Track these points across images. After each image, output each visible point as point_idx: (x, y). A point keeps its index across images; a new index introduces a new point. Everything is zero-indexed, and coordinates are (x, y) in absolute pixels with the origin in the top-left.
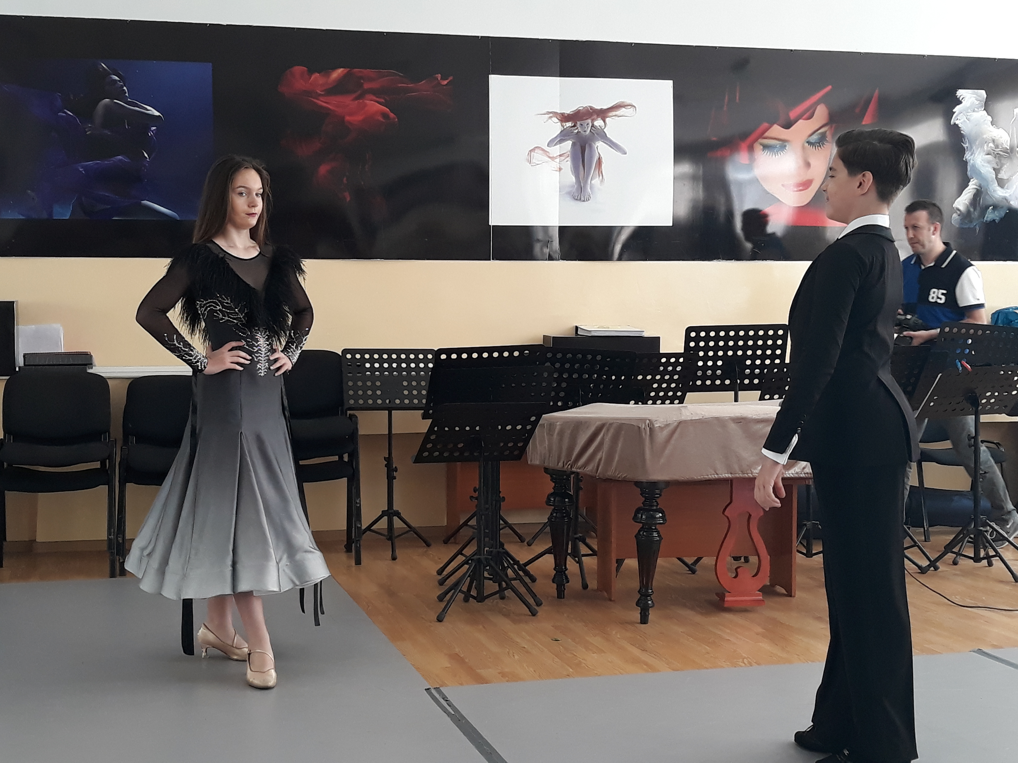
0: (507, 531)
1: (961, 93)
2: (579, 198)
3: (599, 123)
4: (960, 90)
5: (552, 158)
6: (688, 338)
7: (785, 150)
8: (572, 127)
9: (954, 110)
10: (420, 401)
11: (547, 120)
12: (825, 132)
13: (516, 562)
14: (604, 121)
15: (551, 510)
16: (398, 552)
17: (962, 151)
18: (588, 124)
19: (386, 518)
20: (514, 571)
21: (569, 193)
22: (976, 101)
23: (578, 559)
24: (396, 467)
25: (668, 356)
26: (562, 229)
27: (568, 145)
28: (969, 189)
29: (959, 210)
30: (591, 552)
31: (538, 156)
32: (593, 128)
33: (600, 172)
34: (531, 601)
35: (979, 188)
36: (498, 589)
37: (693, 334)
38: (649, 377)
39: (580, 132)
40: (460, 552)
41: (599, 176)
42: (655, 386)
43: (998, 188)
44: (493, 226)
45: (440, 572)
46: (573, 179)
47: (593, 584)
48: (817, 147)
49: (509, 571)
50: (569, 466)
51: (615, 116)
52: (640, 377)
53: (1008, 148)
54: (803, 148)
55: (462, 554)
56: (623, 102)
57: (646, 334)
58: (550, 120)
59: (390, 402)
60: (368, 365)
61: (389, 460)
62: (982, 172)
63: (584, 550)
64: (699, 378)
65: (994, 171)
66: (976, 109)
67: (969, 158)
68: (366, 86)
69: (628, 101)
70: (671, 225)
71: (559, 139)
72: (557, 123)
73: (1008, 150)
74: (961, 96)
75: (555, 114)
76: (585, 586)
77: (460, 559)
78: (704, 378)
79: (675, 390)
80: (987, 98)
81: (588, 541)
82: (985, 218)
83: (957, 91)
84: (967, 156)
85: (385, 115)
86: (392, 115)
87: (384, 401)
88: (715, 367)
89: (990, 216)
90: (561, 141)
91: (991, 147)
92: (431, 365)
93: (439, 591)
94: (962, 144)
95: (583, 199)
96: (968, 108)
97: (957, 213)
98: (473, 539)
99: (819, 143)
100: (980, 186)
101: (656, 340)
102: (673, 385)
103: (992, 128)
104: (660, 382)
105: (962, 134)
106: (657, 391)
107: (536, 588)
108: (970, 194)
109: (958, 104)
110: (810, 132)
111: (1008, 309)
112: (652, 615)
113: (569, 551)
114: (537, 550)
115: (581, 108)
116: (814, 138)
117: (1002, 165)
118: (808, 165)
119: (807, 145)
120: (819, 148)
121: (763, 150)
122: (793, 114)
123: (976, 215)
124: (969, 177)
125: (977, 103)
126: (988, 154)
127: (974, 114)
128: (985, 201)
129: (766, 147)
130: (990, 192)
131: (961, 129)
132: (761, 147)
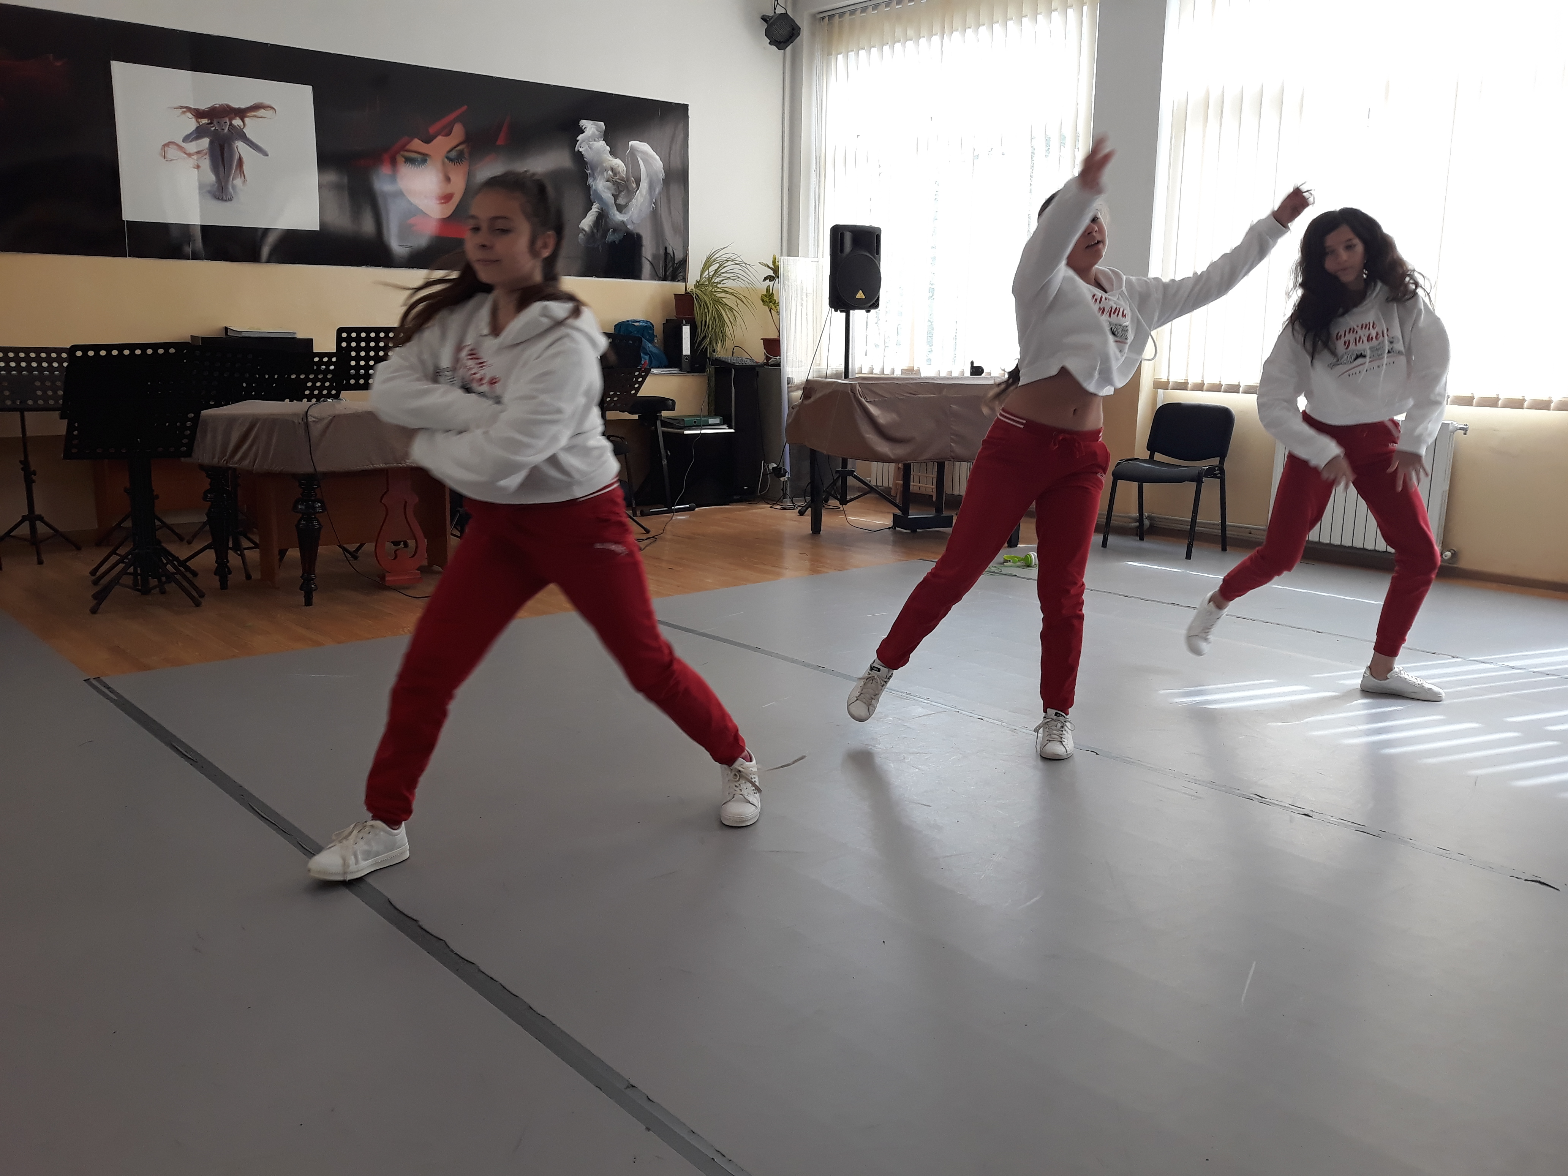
0: (165, 530)
1: (584, 123)
2: (220, 198)
3: (237, 122)
4: (582, 120)
5: (190, 155)
6: (339, 340)
7: (426, 165)
8: (208, 124)
9: (578, 138)
10: (57, 402)
12: (463, 150)
13: (177, 559)
14: (243, 121)
15: (208, 508)
16: (45, 557)
17: (586, 177)
18: (225, 123)
19: (27, 523)
20: (174, 567)
21: (209, 192)
22: (596, 132)
23: (240, 552)
24: (34, 471)
25: (321, 355)
26: (204, 228)
27: (205, 142)
28: (592, 212)
29: (585, 231)
30: (253, 546)
32: (230, 126)
33: (242, 173)
34: (194, 593)
35: (601, 212)
36: (156, 583)
37: (344, 335)
38: (302, 376)
39: (218, 130)
41: (241, 177)
42: (309, 384)
43: (617, 212)
44: (127, 221)
45: (93, 573)
46: (212, 178)
47: (256, 575)
48: (456, 163)
49: (169, 567)
50: (225, 462)
51: (254, 116)
52: (293, 376)
53: (625, 177)
54: (443, 163)
55: (117, 554)
56: (262, 103)
57: (298, 336)
58: (183, 116)
59: (20, 402)
61: (25, 463)
62: (603, 196)
63: (245, 543)
64: (352, 377)
65: (613, 197)
66: (596, 139)
67: (592, 184)
69: (267, 102)
70: (318, 229)
71: (195, 135)
72: (192, 118)
73: (624, 179)
74: (583, 126)
75: (189, 109)
76: (249, 577)
77: (114, 559)
78: (357, 377)
79: (329, 389)
80: (606, 129)
81: (250, 535)
82: (607, 239)
83: (579, 121)
84: (590, 181)
87: (14, 402)
88: (367, 367)
89: (611, 237)
90: (197, 138)
91: (610, 175)
92: (65, 364)
93: (93, 590)
94: (586, 170)
95: (225, 199)
96: (589, 137)
97: (582, 233)
98: (127, 538)
99: (458, 161)
100: (602, 209)
101: (310, 342)
102: (327, 384)
103: (610, 158)
104: (314, 381)
105: (584, 160)
106: (312, 389)
107: (197, 582)
108: (593, 216)
109: (582, 134)
110: (448, 148)
111: (628, 321)
112: (315, 599)
113: (230, 545)
114: (197, 546)
115: (218, 105)
116: (453, 154)
117: (620, 192)
118: (448, 179)
119: (446, 160)
120: (458, 164)
121: (405, 163)
122: (432, 130)
123: (598, 236)
124: (592, 200)
125: (597, 133)
126: (608, 181)
127: (595, 143)
128: (606, 223)
129: (408, 160)
130: (610, 215)
131: (584, 156)
132: (404, 160)
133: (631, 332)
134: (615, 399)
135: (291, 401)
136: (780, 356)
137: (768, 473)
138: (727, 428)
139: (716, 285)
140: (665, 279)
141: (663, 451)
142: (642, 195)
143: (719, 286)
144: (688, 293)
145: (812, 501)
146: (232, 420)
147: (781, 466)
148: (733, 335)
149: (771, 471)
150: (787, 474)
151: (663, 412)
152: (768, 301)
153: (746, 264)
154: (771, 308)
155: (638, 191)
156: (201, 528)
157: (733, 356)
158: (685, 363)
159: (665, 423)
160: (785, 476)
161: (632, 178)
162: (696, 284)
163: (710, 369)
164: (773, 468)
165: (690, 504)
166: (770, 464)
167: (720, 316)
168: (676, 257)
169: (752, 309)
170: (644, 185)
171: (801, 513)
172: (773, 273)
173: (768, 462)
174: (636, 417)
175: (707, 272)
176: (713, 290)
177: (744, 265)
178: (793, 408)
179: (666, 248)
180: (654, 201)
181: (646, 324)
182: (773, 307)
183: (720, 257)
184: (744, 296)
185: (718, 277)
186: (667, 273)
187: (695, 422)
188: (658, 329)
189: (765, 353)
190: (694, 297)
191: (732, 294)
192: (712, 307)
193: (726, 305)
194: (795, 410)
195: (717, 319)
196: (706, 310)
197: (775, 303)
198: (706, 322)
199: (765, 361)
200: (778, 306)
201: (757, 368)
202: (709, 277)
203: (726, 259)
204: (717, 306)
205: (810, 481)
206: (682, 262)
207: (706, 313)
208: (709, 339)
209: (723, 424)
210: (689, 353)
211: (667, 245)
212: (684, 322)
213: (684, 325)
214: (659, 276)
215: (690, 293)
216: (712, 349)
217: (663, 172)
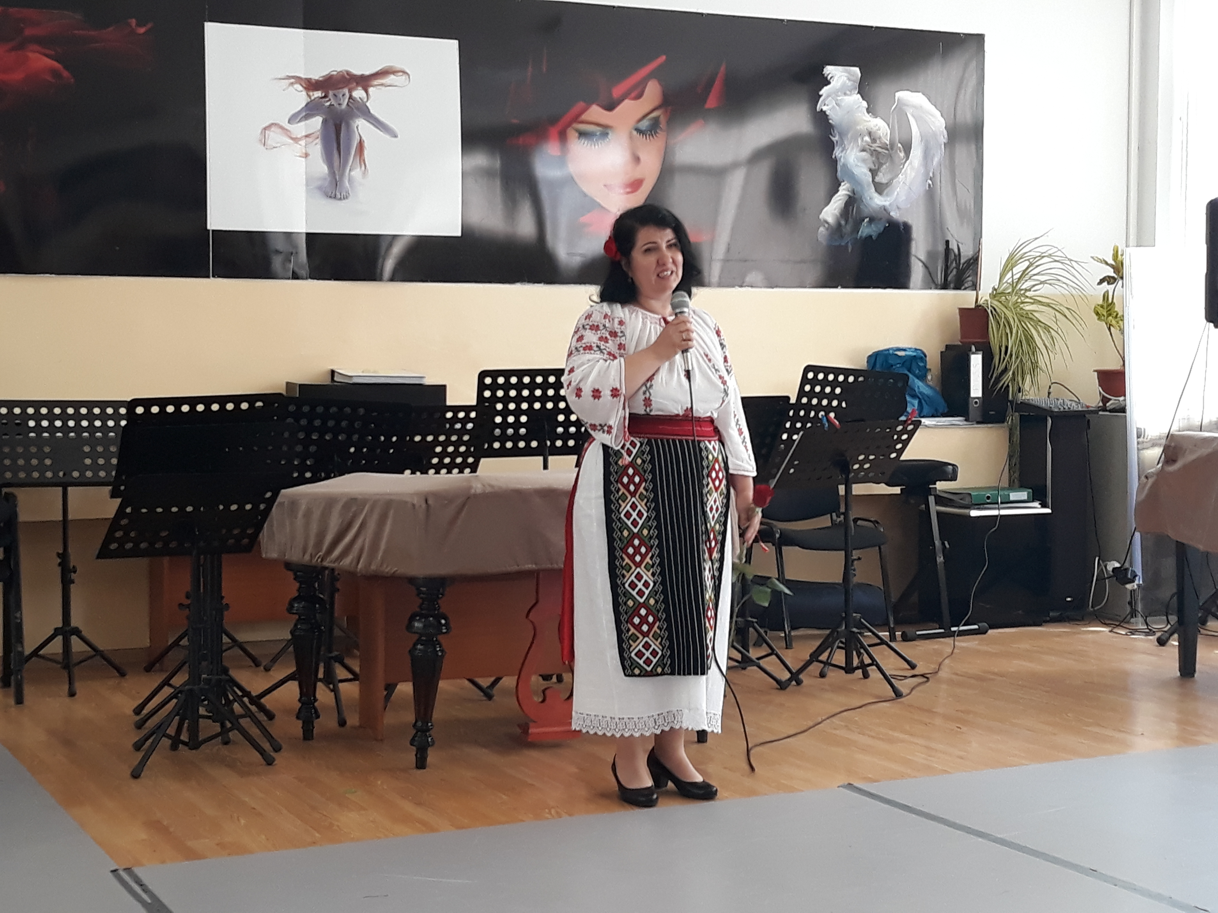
0: (237, 651)
1: (829, 70)
2: (333, 195)
3: (359, 93)
4: (827, 67)
5: (296, 140)
6: (482, 387)
7: (607, 139)
8: (322, 98)
9: (821, 93)
10: (108, 473)
11: (287, 88)
12: (658, 117)
13: (247, 694)
14: (367, 92)
15: (294, 622)
16: (78, 686)
18: (343, 95)
19: (60, 638)
20: (243, 705)
21: (320, 188)
22: (847, 82)
23: (334, 686)
24: (74, 567)
25: (456, 409)
26: (310, 236)
27: (317, 122)
28: (839, 196)
29: (827, 223)
30: (350, 676)
31: (274, 136)
32: (351, 100)
33: (362, 161)
34: (267, 746)
35: (852, 195)
36: (219, 729)
37: (488, 381)
38: (430, 438)
39: (333, 105)
40: (166, 683)
41: (361, 167)
42: (439, 449)
43: (876, 195)
44: (213, 231)
45: (138, 711)
46: (324, 169)
47: (353, 720)
48: (648, 136)
49: (237, 706)
50: (320, 560)
51: (382, 85)
52: (418, 438)
53: (888, 143)
54: (631, 137)
55: (170, 685)
56: (391, 67)
57: (428, 381)
58: (291, 88)
59: (64, 474)
60: (32, 424)
61: (64, 557)
62: (855, 172)
63: (341, 673)
64: (497, 439)
65: (870, 174)
66: (848, 92)
67: (839, 156)
68: (28, 32)
69: (398, 66)
70: (459, 234)
71: (304, 114)
72: (302, 91)
73: (887, 145)
74: (828, 75)
75: (298, 79)
76: (342, 723)
77: (167, 691)
78: (503, 439)
79: (464, 456)
80: (861, 77)
81: (348, 661)
82: (860, 233)
83: (824, 68)
84: (837, 152)
85: (55, 73)
86: (66, 74)
87: (55, 474)
88: (517, 425)
89: (865, 230)
90: (307, 117)
91: (866, 142)
92: (123, 423)
93: (136, 736)
94: (830, 136)
95: (339, 197)
96: (838, 90)
97: (824, 226)
98: (185, 663)
99: (651, 132)
100: (853, 192)
101: (441, 390)
102: (462, 449)
103: (867, 117)
104: (445, 445)
105: (830, 123)
106: (441, 456)
107: (273, 729)
108: (841, 202)
109: (826, 85)
110: (640, 116)
111: (888, 350)
112: (432, 757)
113: (321, 675)
114: (278, 674)
115: (335, 73)
116: (644, 124)
117: (881, 165)
118: (637, 159)
119: (635, 133)
120: (651, 137)
121: (579, 138)
122: (617, 92)
123: (848, 228)
124: (840, 180)
125: (849, 83)
126: (863, 150)
127: (846, 98)
128: (859, 210)
129: (582, 134)
130: (866, 199)
131: (830, 117)
132: (577, 135)
133: (892, 366)
134: (867, 466)
135: (413, 473)
136: (1125, 396)
137: (1106, 576)
138: (1039, 506)
139: (1024, 294)
140: (945, 286)
141: (937, 543)
142: (912, 168)
143: (1028, 294)
144: (980, 306)
145: (1180, 622)
146: (330, 501)
147: (1127, 565)
148: (1049, 367)
149: (1111, 573)
150: (1137, 578)
151: (938, 483)
152: (1105, 314)
153: (1071, 260)
154: (1110, 325)
155: (908, 162)
156: (283, 651)
157: (1048, 397)
158: (973, 407)
159: (941, 500)
160: (1134, 582)
161: (899, 145)
162: (993, 292)
163: (1013, 418)
164: (1114, 569)
165: (980, 624)
166: (1108, 563)
167: (1030, 339)
168: (962, 254)
169: (1079, 328)
170: (917, 152)
171: (1162, 642)
172: (1114, 272)
173: (1104, 559)
174: (897, 490)
175: (1010, 274)
176: (1019, 300)
177: (1068, 262)
178: (1147, 477)
179: (947, 242)
180: (931, 175)
181: (914, 354)
182: (1114, 322)
183: (1030, 251)
184: (1068, 309)
185: (1026, 281)
186: (949, 279)
187: (988, 498)
188: (933, 361)
189: (1100, 393)
190: (989, 312)
191: (1048, 305)
192: (1017, 325)
193: (1040, 321)
194: (1151, 481)
195: (1024, 342)
196: (1008, 331)
197: (1116, 317)
198: (1007, 348)
199: (1101, 404)
200: (1123, 320)
201: (1087, 416)
202: (1013, 281)
203: (1039, 254)
204: (1025, 324)
205: (1175, 590)
206: (972, 261)
207: (1007, 334)
208: (1011, 373)
209: (1033, 501)
210: (980, 394)
211: (949, 238)
212: (973, 349)
213: (973, 353)
214: (936, 282)
215: (983, 307)
216: (1016, 388)
217: (945, 132)
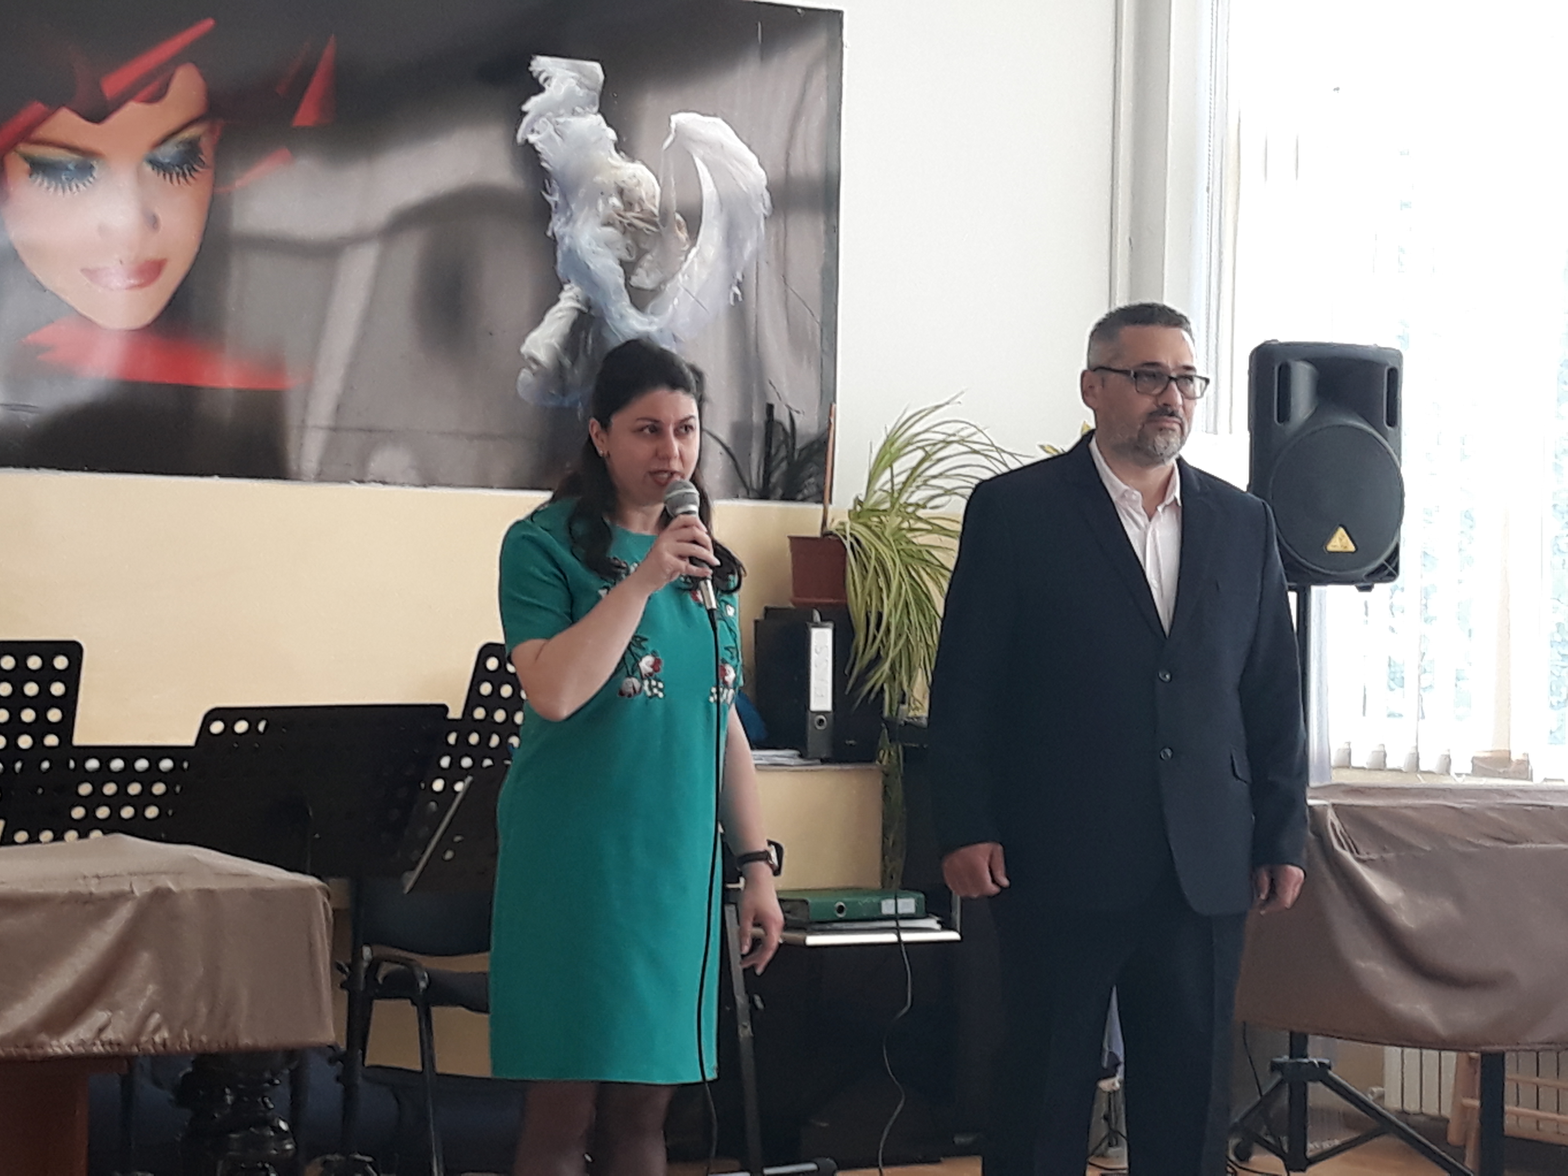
1: (542, 64)
4: (540, 58)
7: (91, 179)
9: (525, 108)
12: (196, 140)
17: (545, 213)
22: (578, 89)
28: (560, 310)
29: (535, 361)
35: (586, 308)
43: (632, 311)
48: (174, 176)
53: (656, 211)
54: (140, 176)
62: (591, 266)
65: (621, 270)
66: (578, 109)
67: (562, 231)
73: (655, 216)
74: (540, 73)
80: (605, 81)
83: (531, 59)
84: (557, 225)
91: (614, 207)
94: (544, 193)
96: (559, 105)
97: (530, 367)
99: (179, 167)
100: (588, 303)
103: (616, 159)
105: (542, 167)
108: (563, 321)
109: (536, 93)
110: (158, 135)
116: (168, 153)
117: (642, 253)
118: (153, 222)
119: (148, 168)
120: (182, 179)
121: (31, 175)
122: (112, 85)
123: (575, 373)
124: (563, 279)
125: (581, 92)
126: (608, 224)
127: (573, 120)
128: (598, 338)
129: (38, 167)
130: (611, 318)
131: (543, 156)
132: (27, 166)
138: (938, 927)
139: (914, 512)
140: (764, 494)
142: (703, 262)
143: (921, 513)
144: (831, 533)
153: (999, 450)
155: (694, 251)
158: (816, 732)
160: (1112, 1077)
161: (678, 217)
162: (855, 508)
163: (889, 755)
167: (923, 601)
168: (798, 432)
170: (713, 233)
175: (887, 475)
176: (905, 525)
177: (995, 455)
179: (770, 408)
180: (739, 277)
183: (926, 431)
185: (918, 487)
186: (774, 479)
187: (841, 909)
190: (848, 546)
192: (901, 573)
195: (913, 607)
196: (882, 584)
198: (880, 616)
202: (892, 488)
203: (941, 437)
206: (816, 446)
207: (881, 590)
208: (886, 667)
209: (926, 916)
210: (827, 706)
211: (773, 400)
212: (817, 617)
213: (817, 626)
214: (748, 484)
215: (836, 536)
216: (897, 697)
217: (767, 196)
